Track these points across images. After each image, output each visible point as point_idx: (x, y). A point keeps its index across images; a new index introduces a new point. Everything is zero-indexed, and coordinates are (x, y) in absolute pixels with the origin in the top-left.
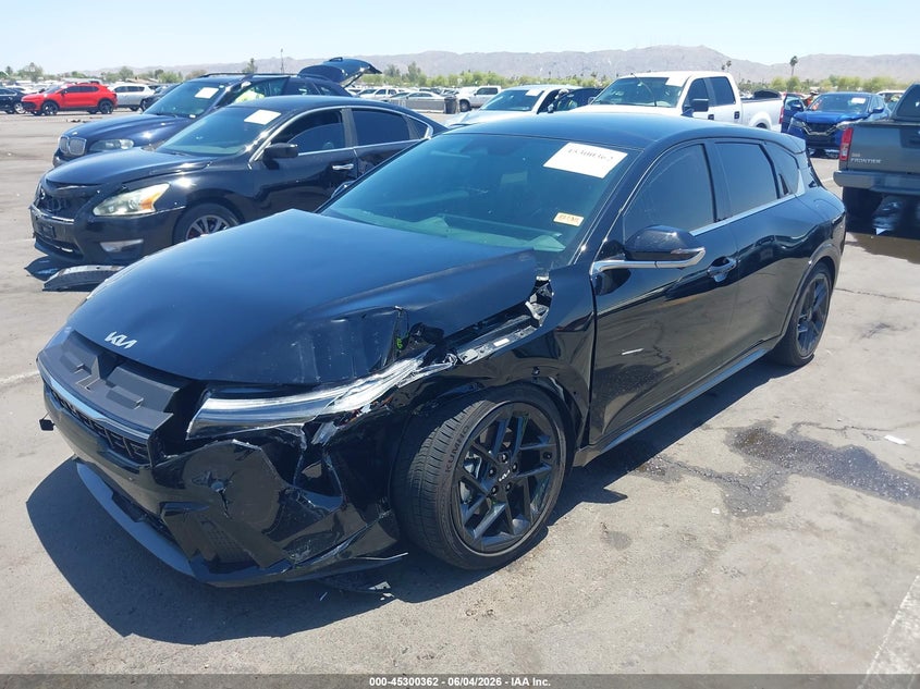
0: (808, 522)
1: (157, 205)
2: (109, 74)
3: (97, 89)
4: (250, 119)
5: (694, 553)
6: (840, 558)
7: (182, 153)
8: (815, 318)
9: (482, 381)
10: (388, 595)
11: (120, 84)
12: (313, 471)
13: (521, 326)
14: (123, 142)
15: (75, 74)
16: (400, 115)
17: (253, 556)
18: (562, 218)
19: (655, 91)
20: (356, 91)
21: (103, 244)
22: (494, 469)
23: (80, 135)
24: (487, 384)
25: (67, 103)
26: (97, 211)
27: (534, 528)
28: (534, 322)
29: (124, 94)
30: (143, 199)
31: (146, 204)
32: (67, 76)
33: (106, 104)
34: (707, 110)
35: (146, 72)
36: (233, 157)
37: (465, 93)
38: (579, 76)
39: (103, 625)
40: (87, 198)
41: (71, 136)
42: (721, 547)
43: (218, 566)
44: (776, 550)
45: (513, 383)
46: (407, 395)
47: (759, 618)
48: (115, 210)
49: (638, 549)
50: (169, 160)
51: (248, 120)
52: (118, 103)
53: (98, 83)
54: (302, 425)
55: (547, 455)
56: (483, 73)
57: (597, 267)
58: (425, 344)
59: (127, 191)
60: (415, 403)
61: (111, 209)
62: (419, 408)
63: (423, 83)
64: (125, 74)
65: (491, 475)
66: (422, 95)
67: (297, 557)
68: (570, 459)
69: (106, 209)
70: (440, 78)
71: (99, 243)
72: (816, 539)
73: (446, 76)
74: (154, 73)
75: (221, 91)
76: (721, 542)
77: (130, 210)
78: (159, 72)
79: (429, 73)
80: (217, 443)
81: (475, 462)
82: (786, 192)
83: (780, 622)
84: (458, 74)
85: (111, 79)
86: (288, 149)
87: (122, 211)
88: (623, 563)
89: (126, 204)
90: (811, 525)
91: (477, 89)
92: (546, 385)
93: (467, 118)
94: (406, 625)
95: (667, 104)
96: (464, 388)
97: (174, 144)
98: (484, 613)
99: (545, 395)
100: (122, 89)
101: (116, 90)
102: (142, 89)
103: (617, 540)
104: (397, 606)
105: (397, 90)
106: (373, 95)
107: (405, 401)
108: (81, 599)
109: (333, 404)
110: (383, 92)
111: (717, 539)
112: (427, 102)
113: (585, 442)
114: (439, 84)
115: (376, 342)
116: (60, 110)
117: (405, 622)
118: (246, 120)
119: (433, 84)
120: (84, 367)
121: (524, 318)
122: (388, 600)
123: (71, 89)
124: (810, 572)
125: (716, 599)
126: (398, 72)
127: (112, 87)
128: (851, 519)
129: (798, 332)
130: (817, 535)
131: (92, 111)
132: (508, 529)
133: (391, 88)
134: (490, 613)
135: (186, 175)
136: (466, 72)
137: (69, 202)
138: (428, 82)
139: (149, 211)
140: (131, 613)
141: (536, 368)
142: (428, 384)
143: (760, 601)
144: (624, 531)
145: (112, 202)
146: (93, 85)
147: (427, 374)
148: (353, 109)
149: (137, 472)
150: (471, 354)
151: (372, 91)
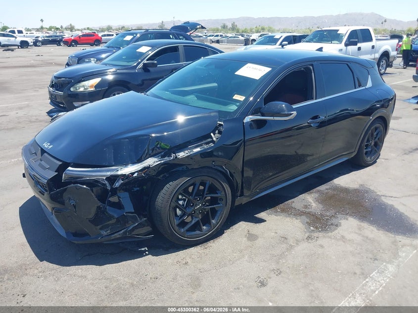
0: (342, 236)
1: (96, 87)
2: (103, 29)
3: (94, 35)
4: (139, 50)
5: (284, 246)
6: (351, 252)
7: (109, 64)
8: (376, 145)
9: (188, 166)
10: (147, 253)
11: (106, 33)
12: (114, 199)
13: (208, 143)
14: (92, 59)
15: (88, 28)
16: (206, 48)
17: (88, 232)
18: (237, 97)
19: (332, 36)
20: (206, 36)
21: (74, 103)
22: (193, 204)
23: (76, 56)
24: (190, 167)
25: (81, 41)
26: (72, 89)
27: (213, 230)
28: (213, 142)
29: (105, 37)
30: (90, 85)
31: (91, 87)
32: (85, 29)
33: (98, 42)
34: (356, 45)
35: (117, 28)
36: (129, 67)
37: (255, 36)
38: (311, 28)
39: (34, 255)
40: (69, 83)
41: (72, 57)
42: (297, 244)
43: (76, 235)
44: (322, 246)
45: (201, 168)
46: (154, 170)
47: (303, 275)
48: (79, 89)
49: (259, 242)
50: (104, 67)
51: (138, 50)
52: (102, 41)
53: (95, 33)
54: (105, 178)
55: (221, 199)
56: (266, 26)
57: (248, 119)
58: (161, 150)
59: (84, 81)
60: (159, 173)
61: (78, 88)
62: (161, 176)
63: (238, 31)
64: (109, 28)
65: (192, 206)
66: (235, 37)
67: (104, 233)
68: (233, 201)
69: (76, 88)
70: (246, 29)
71: (72, 102)
72: (343, 243)
73: (248, 28)
74: (121, 28)
75: (135, 37)
76: (298, 242)
77: (85, 89)
78: (123, 27)
79: (241, 27)
80: (72, 185)
81: (184, 200)
82: (360, 86)
83: (311, 277)
84: (254, 27)
85: (103, 30)
86: (153, 64)
87: (82, 89)
88: (251, 247)
89: (84, 86)
90: (343, 237)
91: (260, 34)
92: (220, 169)
93: (246, 49)
94: (151, 265)
95: (337, 42)
96: (180, 168)
97: (108, 61)
98: (184, 263)
99: (219, 174)
100: (105, 35)
101: (102, 36)
102: (113, 35)
103: (251, 237)
104: (150, 258)
105: (224, 35)
106: (213, 37)
107: (154, 173)
108: (28, 245)
109: (118, 171)
110: (217, 36)
111: (297, 240)
112: (237, 40)
113: (242, 195)
114: (245, 32)
115: (140, 149)
116: (78, 44)
117: (150, 264)
118: (137, 51)
119: (243, 32)
120: (35, 153)
121: (210, 140)
122: (147, 255)
123: (83, 35)
124: (334, 257)
125: (286, 265)
126: (227, 27)
127: (100, 35)
128: (363, 236)
129: (365, 151)
130: (344, 242)
131: (92, 45)
132: (201, 230)
133: (221, 34)
134: (186, 263)
135: (111, 74)
136: (258, 26)
137: (62, 85)
138: (240, 31)
139: (92, 89)
140: (45, 251)
141: (213, 161)
142: (163, 166)
143: (306, 268)
144: (256, 234)
145: (78, 86)
146: (93, 33)
147: (162, 162)
148: (184, 46)
149: (44, 195)
150: (181, 155)
151: (213, 36)
